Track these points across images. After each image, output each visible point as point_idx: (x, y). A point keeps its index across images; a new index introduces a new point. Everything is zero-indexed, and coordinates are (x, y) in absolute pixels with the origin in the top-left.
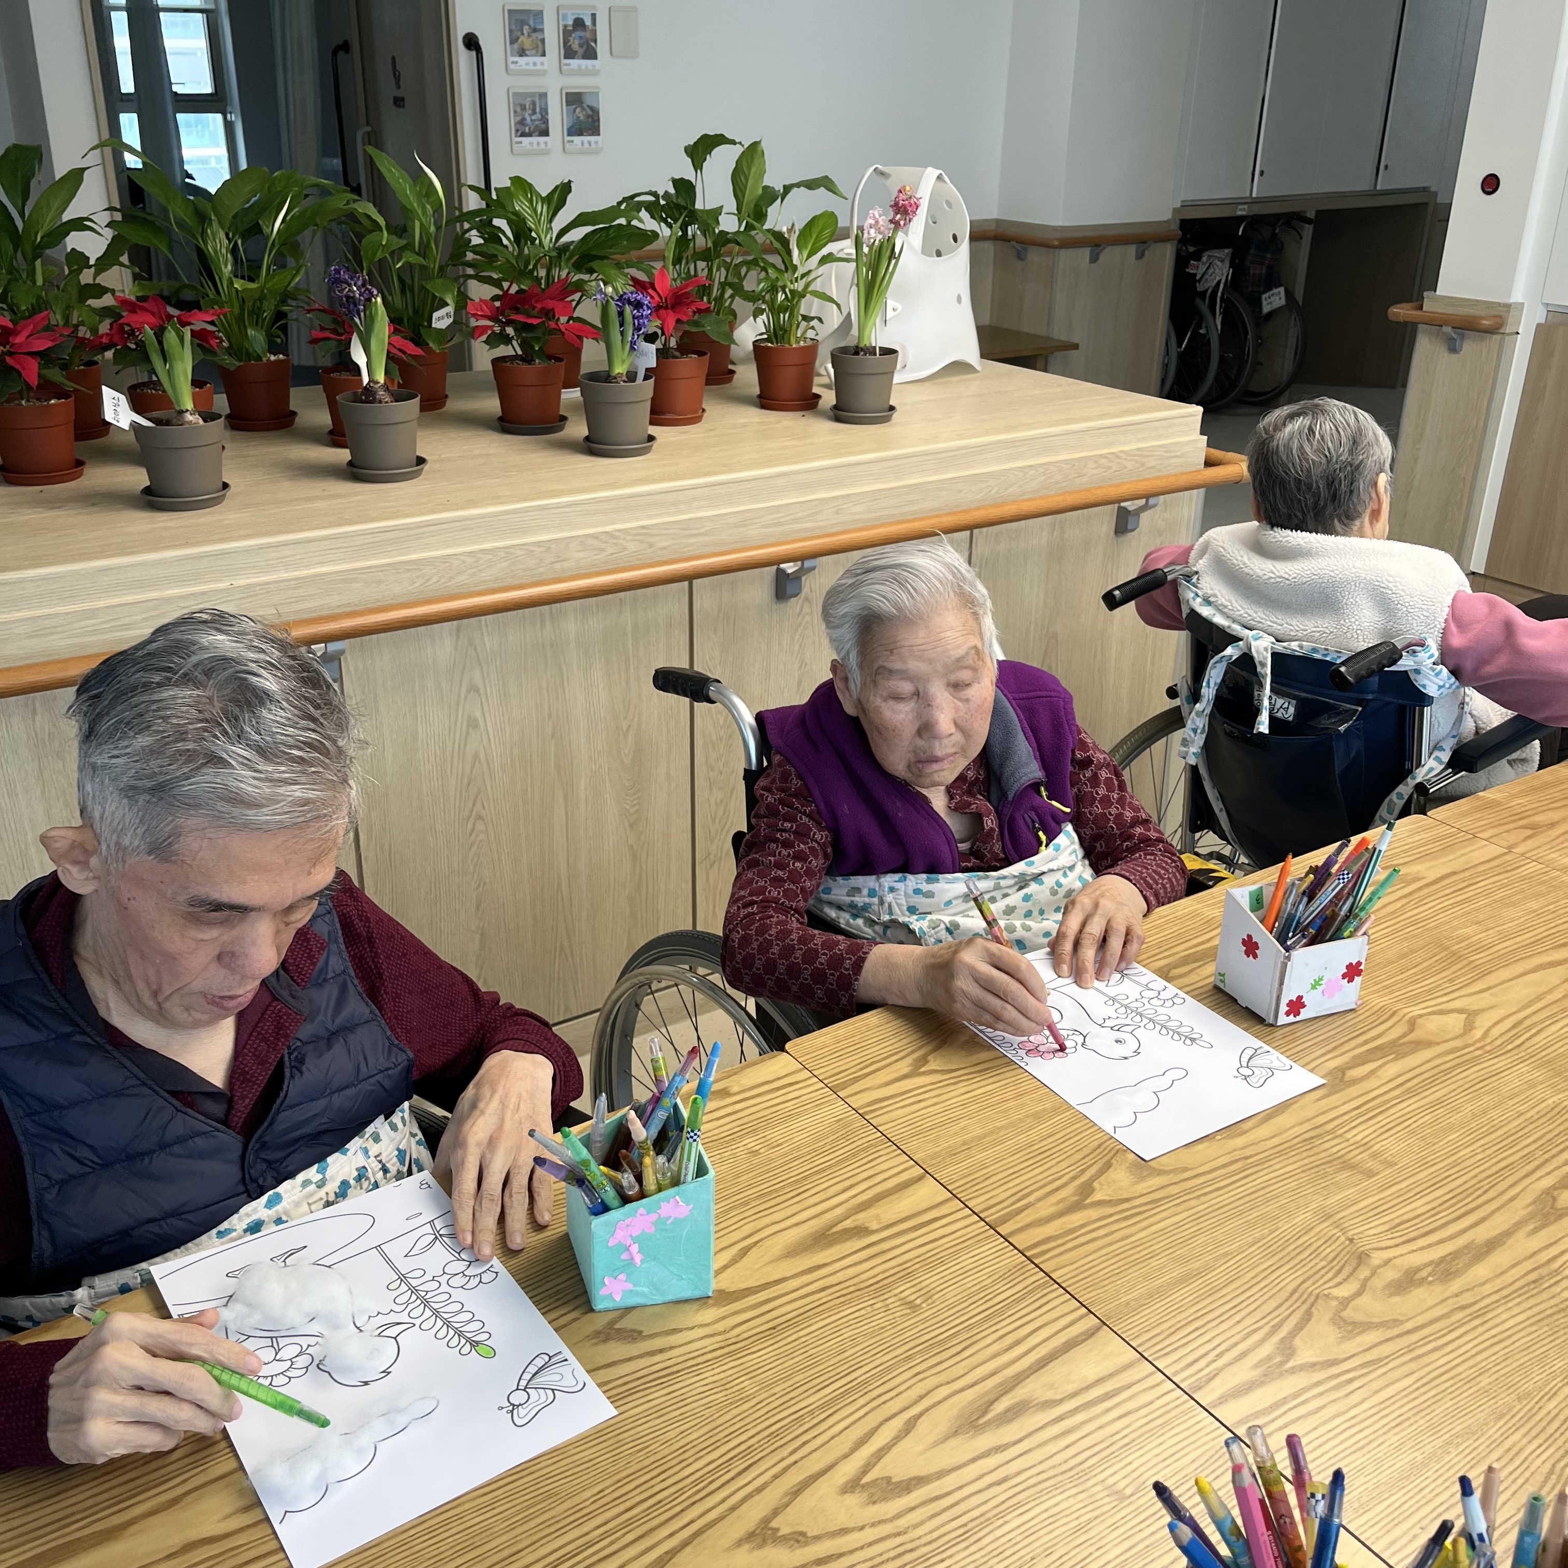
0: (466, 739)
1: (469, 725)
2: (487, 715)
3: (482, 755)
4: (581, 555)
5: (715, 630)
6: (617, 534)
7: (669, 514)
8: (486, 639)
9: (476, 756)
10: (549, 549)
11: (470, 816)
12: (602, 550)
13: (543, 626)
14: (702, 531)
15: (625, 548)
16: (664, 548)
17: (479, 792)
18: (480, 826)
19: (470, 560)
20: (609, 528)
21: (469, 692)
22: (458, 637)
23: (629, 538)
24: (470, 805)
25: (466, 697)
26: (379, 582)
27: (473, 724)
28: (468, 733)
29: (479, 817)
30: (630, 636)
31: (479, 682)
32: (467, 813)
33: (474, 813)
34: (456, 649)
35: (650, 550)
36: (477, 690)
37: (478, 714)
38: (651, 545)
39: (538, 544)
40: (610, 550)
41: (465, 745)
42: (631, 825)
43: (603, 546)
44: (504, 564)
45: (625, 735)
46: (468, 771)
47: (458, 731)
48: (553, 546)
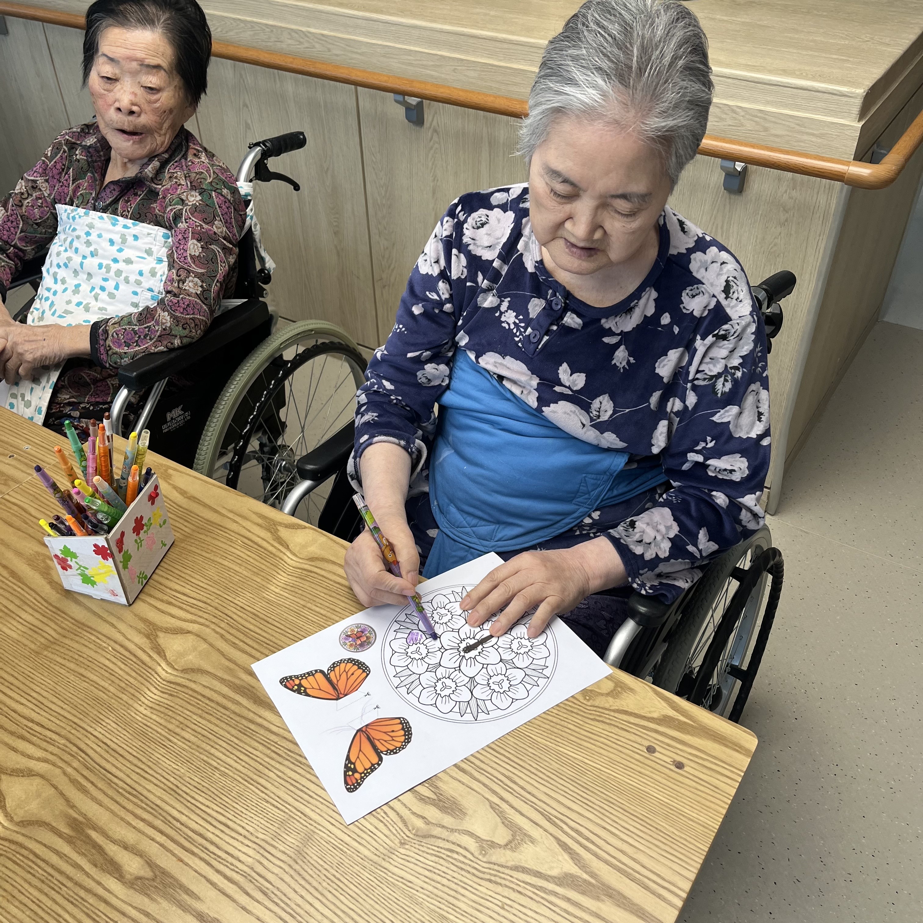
4: (290, 42)
6: (309, 35)
10: (272, 31)
12: (301, 43)
14: (359, 51)
16: (337, 55)
20: (304, 29)
23: (316, 40)
35: (329, 53)
38: (329, 50)
40: (306, 45)
43: (302, 40)
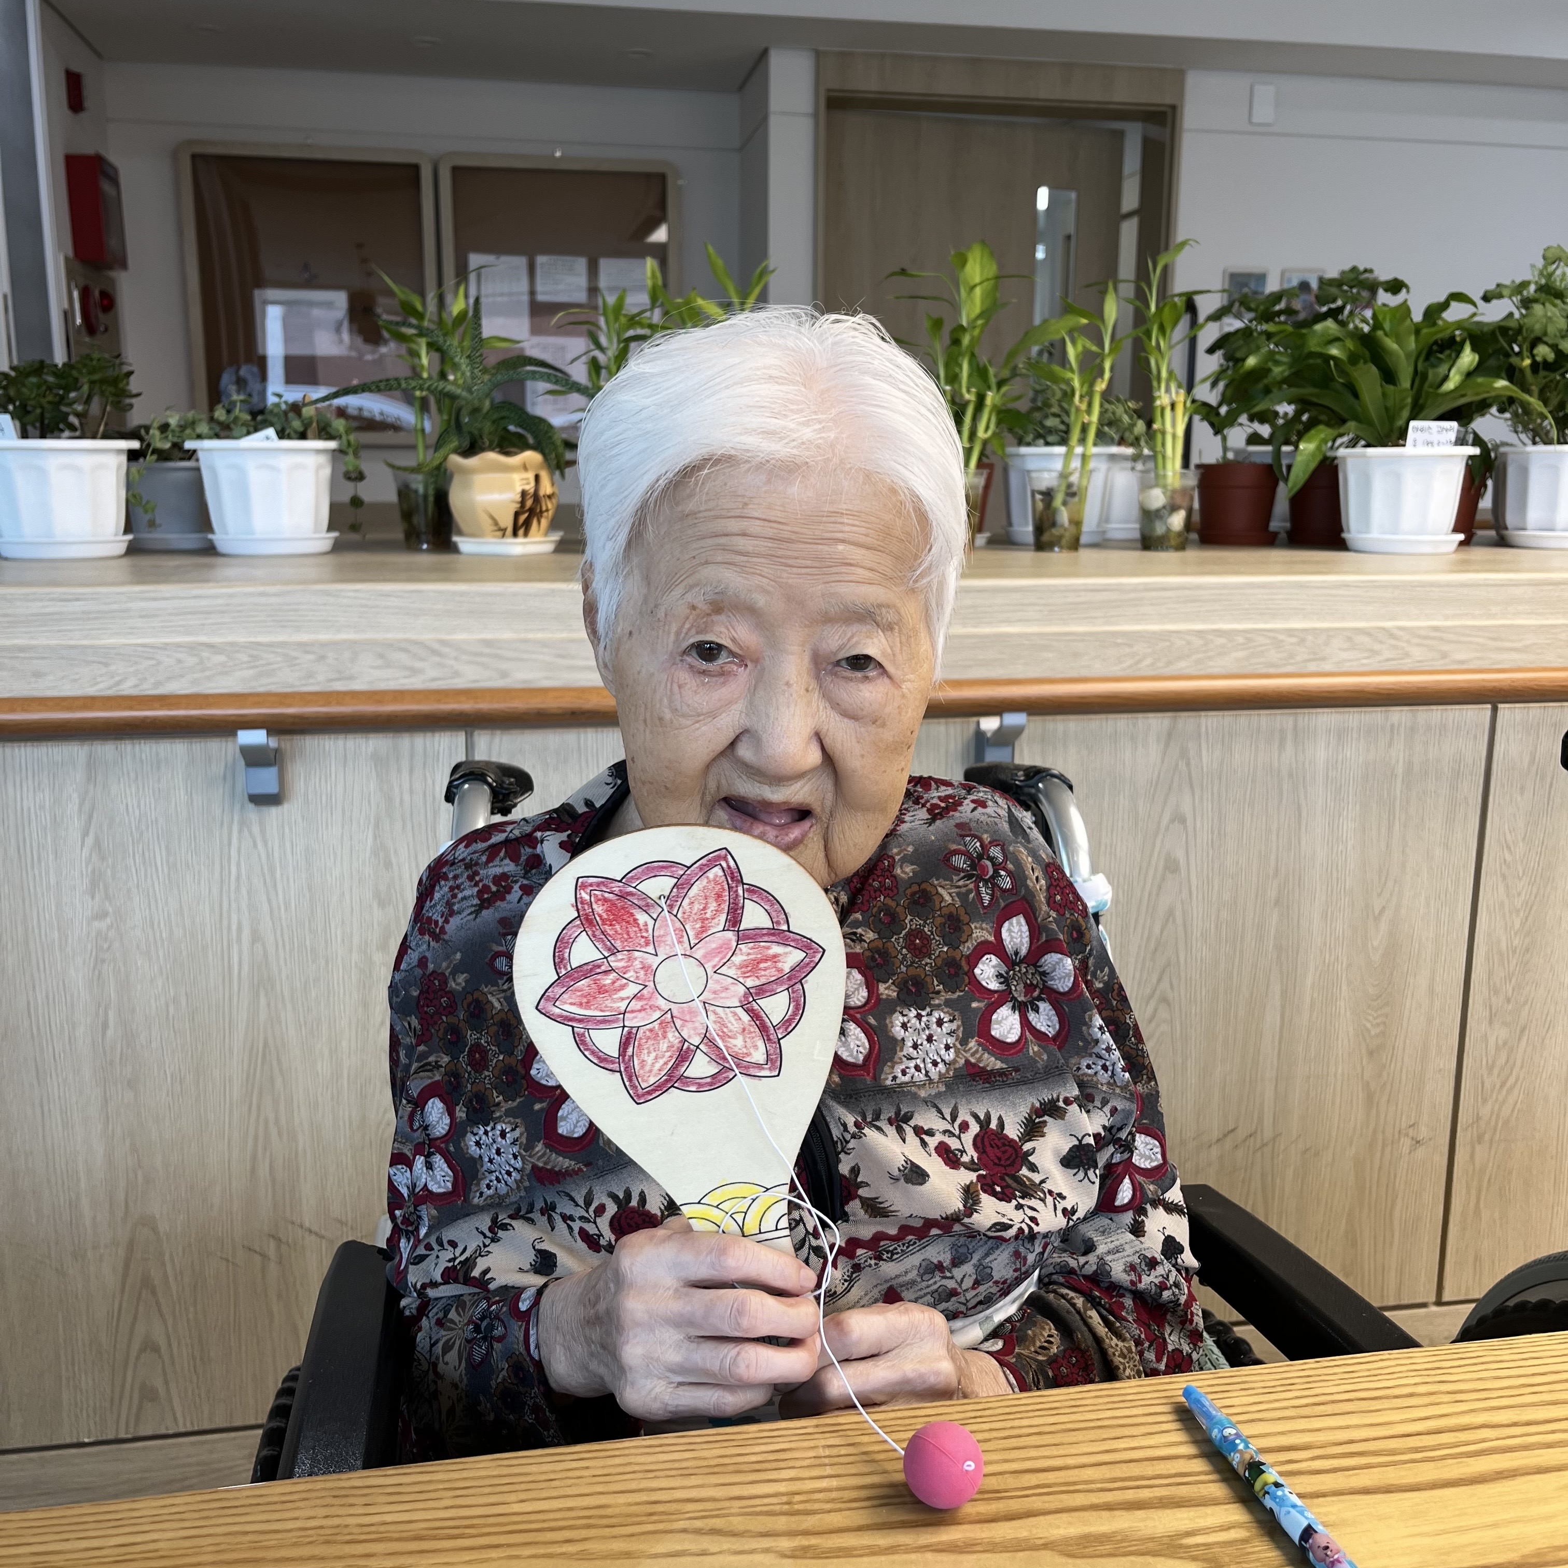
0: (1160, 887)
1: (1166, 868)
2: (1192, 857)
3: (1178, 914)
5: (1522, 789)
7: (1474, 617)
8: (1204, 753)
9: (1171, 913)
11: (1151, 996)
13: (1282, 746)
15: (1407, 655)
17: (1168, 964)
18: (1163, 1013)
19: (1197, 642)
21: (1172, 821)
22: (1167, 745)
24: (1154, 980)
25: (1167, 828)
26: (1076, 655)
27: (1171, 866)
28: (1163, 878)
29: (1164, 1000)
30: (1399, 780)
31: (1186, 808)
32: (1148, 991)
33: (1158, 992)
34: (1163, 762)
36: (1182, 820)
37: (1180, 855)
39: (1290, 632)
41: (1158, 894)
42: (1371, 1053)
44: (1241, 654)
45: (1377, 919)
46: (1157, 930)
47: (1151, 873)
48: (1310, 638)
